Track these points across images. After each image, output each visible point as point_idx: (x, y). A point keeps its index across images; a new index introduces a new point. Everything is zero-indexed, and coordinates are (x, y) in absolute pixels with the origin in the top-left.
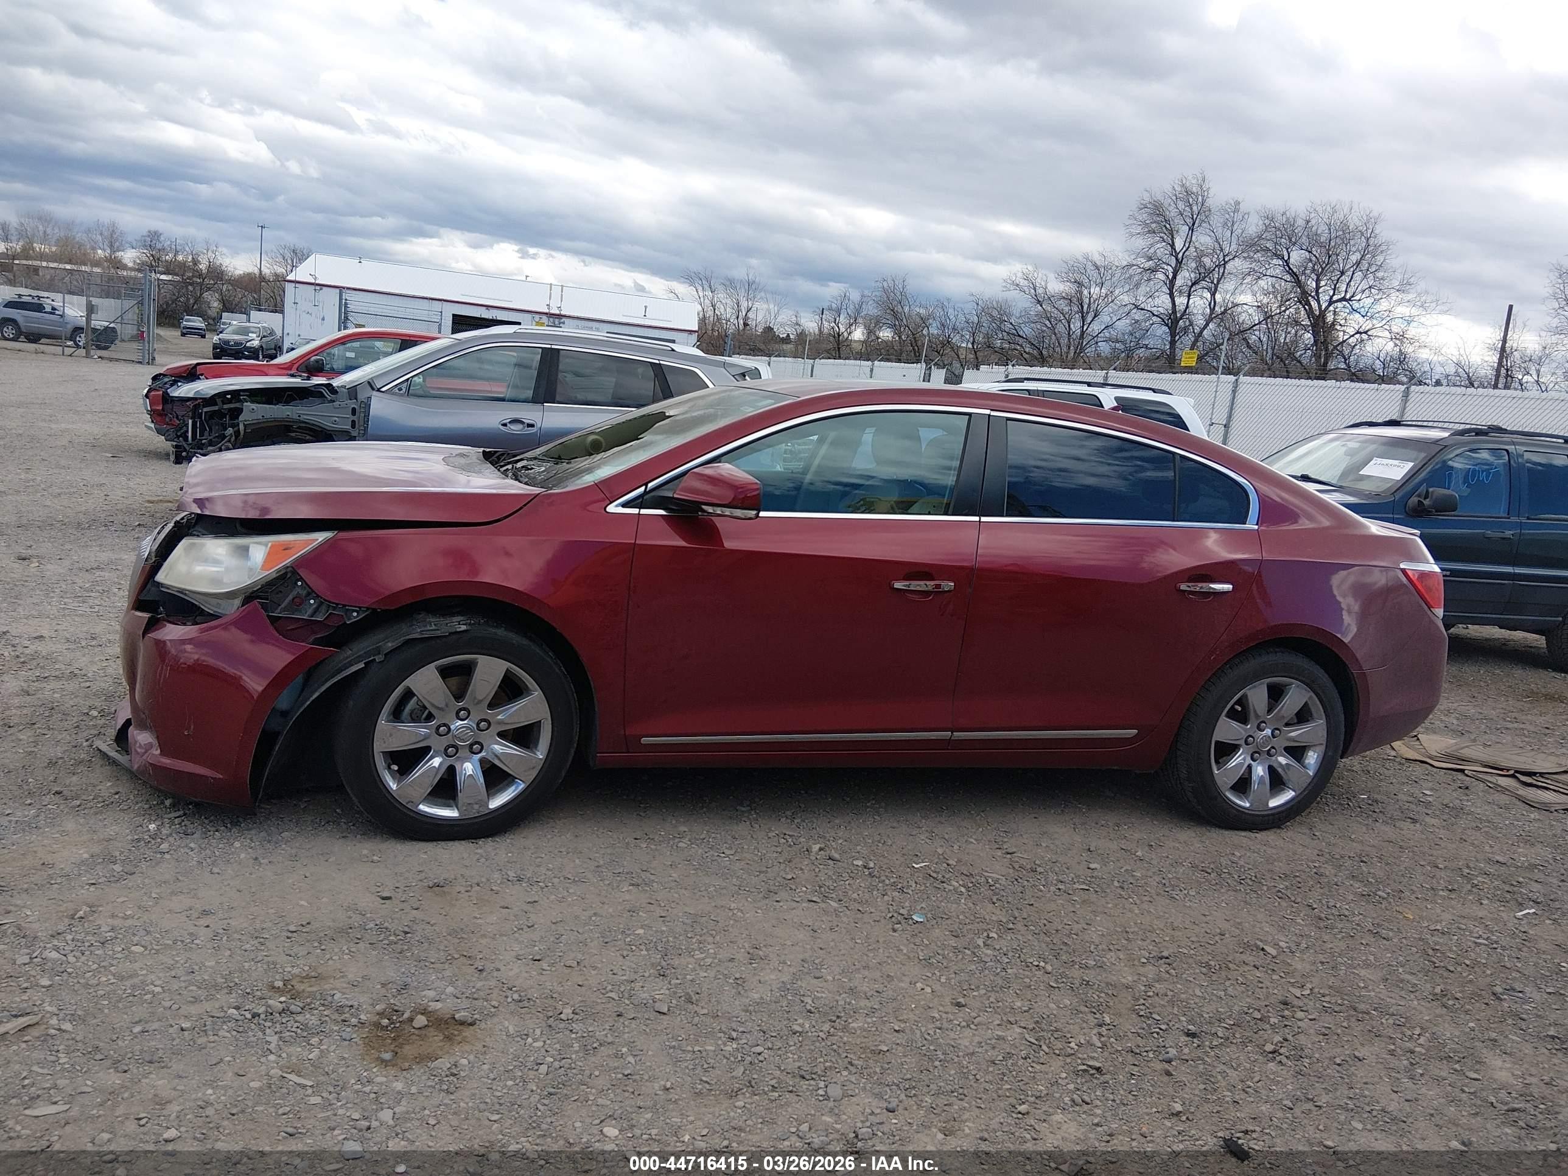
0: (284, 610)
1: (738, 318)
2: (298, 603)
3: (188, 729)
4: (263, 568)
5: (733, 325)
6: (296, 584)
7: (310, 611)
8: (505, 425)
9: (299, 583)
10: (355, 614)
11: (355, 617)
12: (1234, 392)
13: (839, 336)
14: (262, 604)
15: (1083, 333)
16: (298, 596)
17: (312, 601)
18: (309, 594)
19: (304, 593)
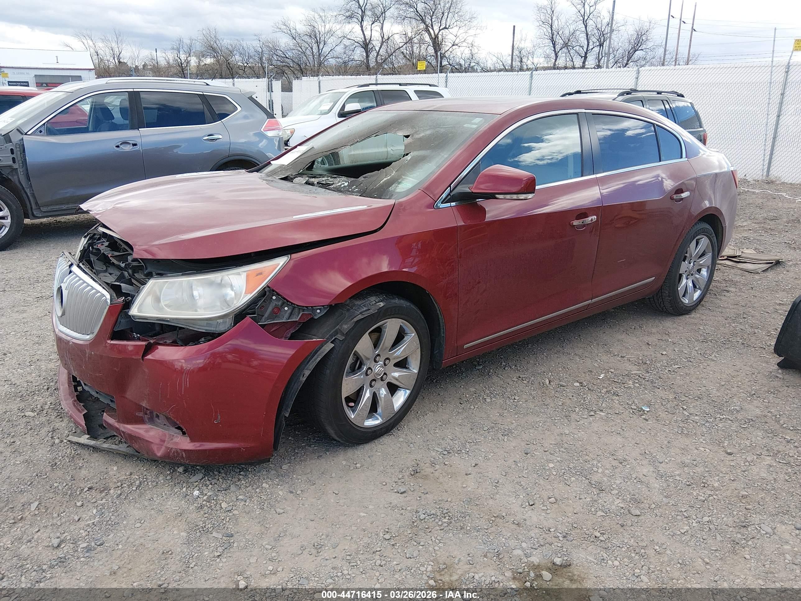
0: (268, 318)
1: (114, 59)
2: (277, 311)
3: (216, 418)
4: (247, 293)
5: (112, 63)
6: (272, 298)
7: (287, 315)
8: (118, 147)
9: (274, 298)
10: (318, 311)
11: (319, 313)
12: (446, 82)
13: (182, 64)
14: (252, 318)
15: (320, 54)
16: (276, 307)
17: (286, 308)
18: (283, 303)
19: (280, 303)
